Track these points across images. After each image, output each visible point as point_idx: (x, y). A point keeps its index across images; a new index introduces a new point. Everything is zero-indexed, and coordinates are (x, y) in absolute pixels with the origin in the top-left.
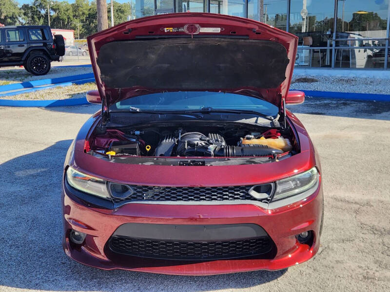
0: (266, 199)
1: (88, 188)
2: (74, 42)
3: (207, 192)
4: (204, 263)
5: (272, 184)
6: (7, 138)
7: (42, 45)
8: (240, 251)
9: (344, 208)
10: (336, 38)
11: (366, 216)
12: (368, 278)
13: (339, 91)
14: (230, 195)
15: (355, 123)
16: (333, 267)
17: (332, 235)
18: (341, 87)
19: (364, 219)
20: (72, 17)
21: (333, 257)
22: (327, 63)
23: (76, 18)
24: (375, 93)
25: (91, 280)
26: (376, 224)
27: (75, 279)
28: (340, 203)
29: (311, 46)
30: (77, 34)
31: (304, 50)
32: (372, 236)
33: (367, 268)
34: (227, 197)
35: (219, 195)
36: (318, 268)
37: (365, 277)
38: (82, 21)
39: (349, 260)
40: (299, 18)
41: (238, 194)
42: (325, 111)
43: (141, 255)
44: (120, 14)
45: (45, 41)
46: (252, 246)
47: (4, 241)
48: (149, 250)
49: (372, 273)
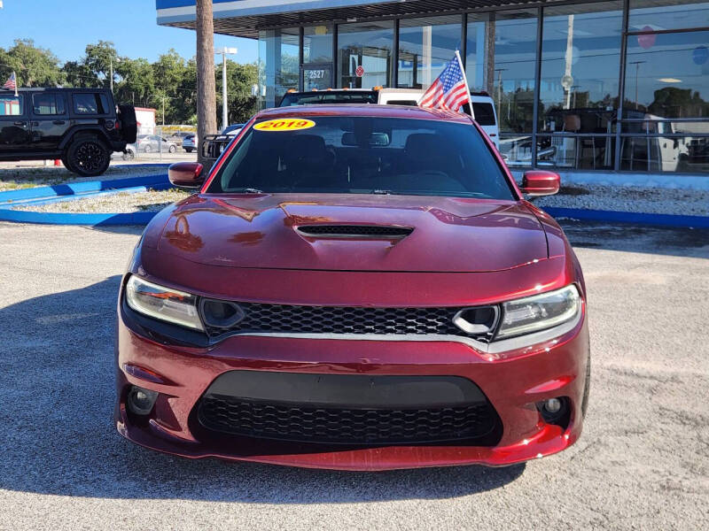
0: (484, 334)
1: (163, 312)
2: (155, 131)
3: (378, 317)
4: (370, 450)
5: (495, 308)
6: (23, 268)
7: (96, 122)
8: (435, 431)
9: (629, 385)
10: (623, 117)
11: (669, 397)
12: (669, 489)
13: (627, 209)
14: (419, 324)
15: (655, 261)
16: (606, 471)
17: (607, 424)
18: (631, 204)
19: (665, 401)
20: (152, 86)
21: (607, 456)
22: (607, 162)
23: (160, 88)
24: (692, 214)
25: (164, 481)
26: (687, 409)
27: (135, 479)
28: (623, 378)
29: (578, 132)
30: (161, 117)
31: (565, 139)
32: (681, 427)
33: (667, 474)
34: (414, 327)
35: (399, 324)
36: (579, 471)
37: (663, 487)
38: (170, 93)
39: (636, 461)
40: (558, 89)
41: (433, 324)
42: (602, 241)
43: (256, 434)
44: (238, 82)
45: (100, 116)
46: (458, 422)
47: (7, 420)
48: (271, 425)
49: (677, 482)
